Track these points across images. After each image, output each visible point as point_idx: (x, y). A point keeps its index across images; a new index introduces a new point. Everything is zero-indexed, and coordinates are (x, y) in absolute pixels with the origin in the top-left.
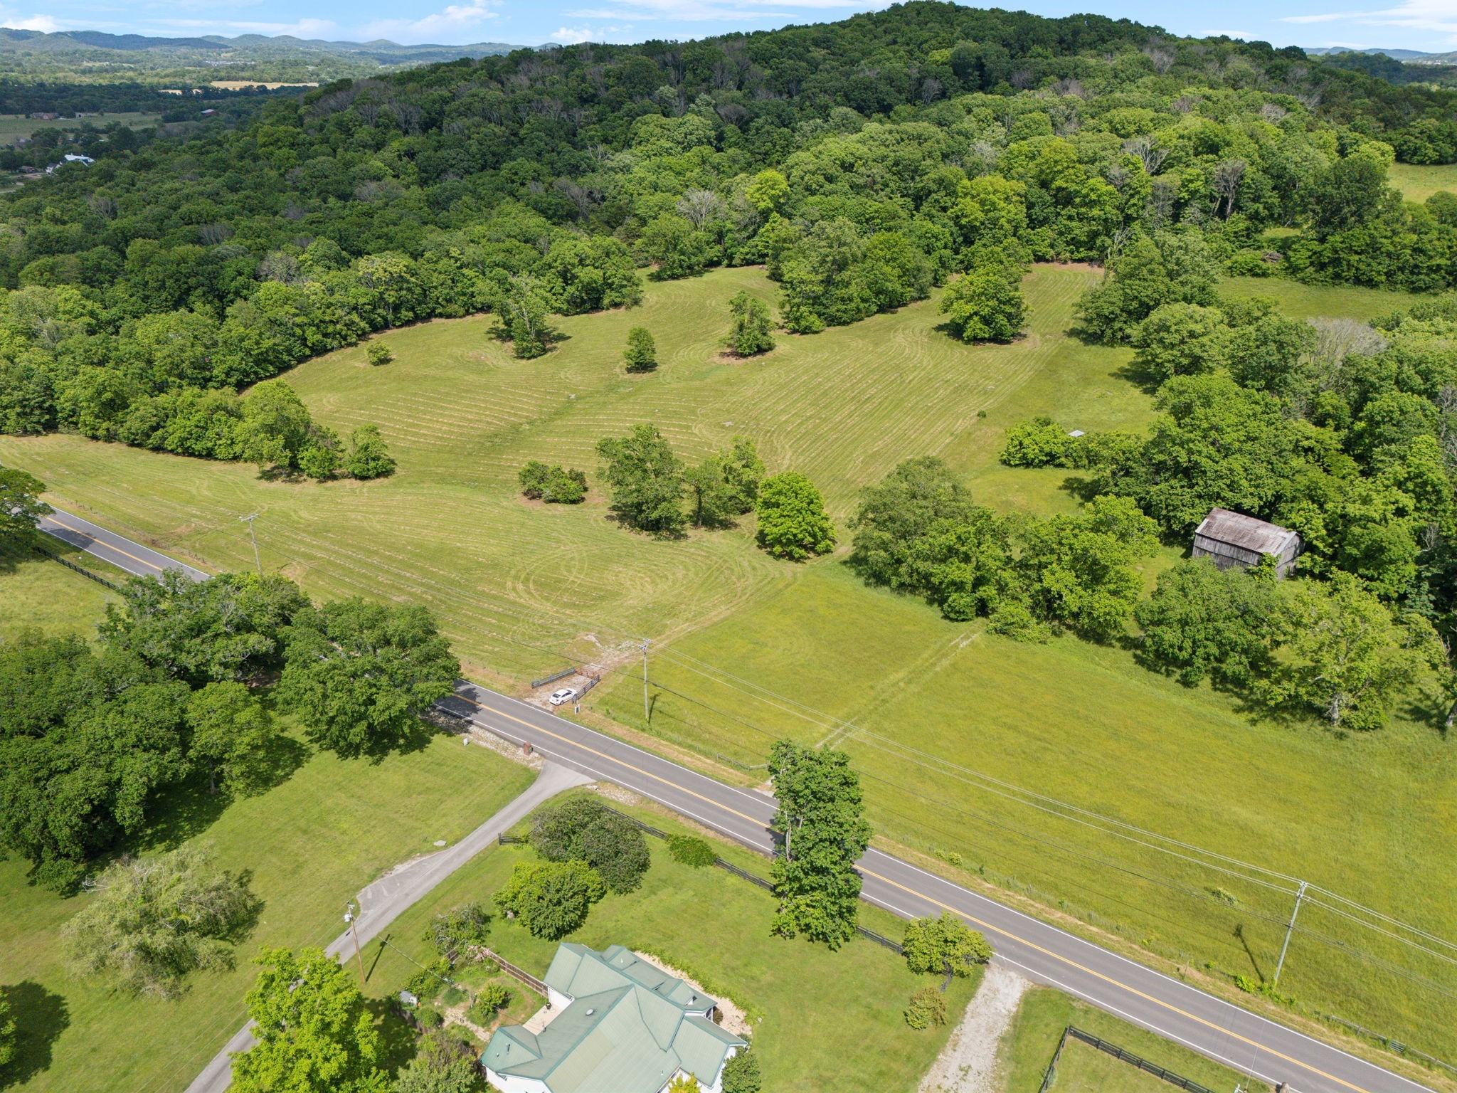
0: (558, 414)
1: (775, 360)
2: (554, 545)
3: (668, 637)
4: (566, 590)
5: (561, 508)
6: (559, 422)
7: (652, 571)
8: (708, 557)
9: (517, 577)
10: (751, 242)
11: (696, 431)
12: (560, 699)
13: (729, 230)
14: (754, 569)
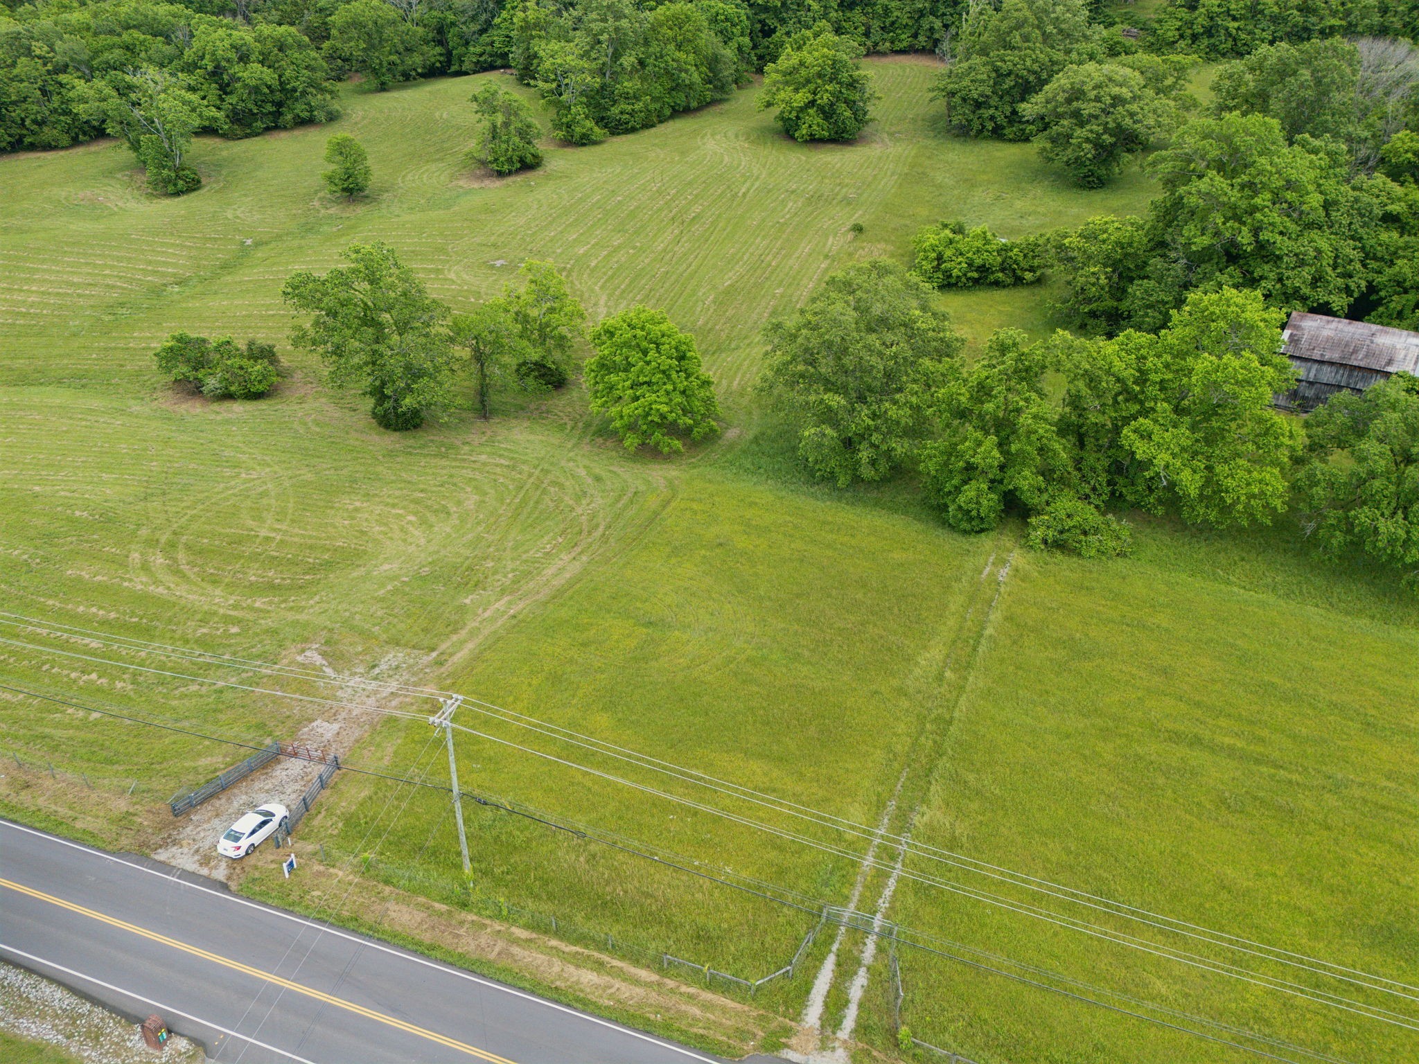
0: (226, 267)
1: (548, 177)
2: (228, 472)
3: (473, 634)
4: (254, 557)
5: (238, 408)
6: (229, 278)
7: (417, 502)
8: (513, 468)
9: (152, 543)
10: (485, 38)
11: (452, 276)
12: (245, 843)
13: (453, 24)
14: (598, 479)
